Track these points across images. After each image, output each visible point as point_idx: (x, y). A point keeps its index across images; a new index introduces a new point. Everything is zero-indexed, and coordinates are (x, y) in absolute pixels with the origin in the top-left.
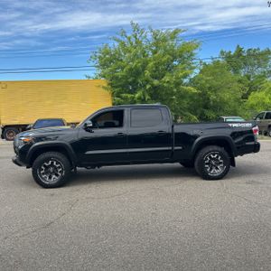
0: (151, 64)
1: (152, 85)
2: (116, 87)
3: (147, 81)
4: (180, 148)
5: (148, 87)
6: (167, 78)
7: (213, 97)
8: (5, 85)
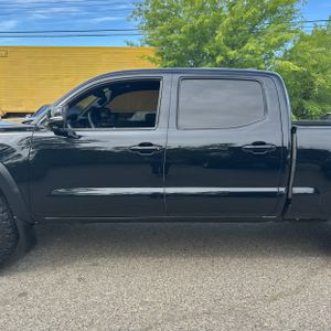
0: (225, 22)
1: (226, 57)
2: (169, 59)
3: (219, 51)
4: (310, 190)
5: (219, 59)
6: (250, 46)
7: (320, 80)
8: (6, 52)
